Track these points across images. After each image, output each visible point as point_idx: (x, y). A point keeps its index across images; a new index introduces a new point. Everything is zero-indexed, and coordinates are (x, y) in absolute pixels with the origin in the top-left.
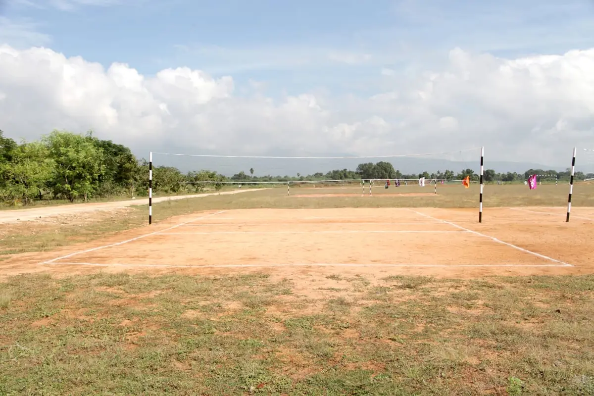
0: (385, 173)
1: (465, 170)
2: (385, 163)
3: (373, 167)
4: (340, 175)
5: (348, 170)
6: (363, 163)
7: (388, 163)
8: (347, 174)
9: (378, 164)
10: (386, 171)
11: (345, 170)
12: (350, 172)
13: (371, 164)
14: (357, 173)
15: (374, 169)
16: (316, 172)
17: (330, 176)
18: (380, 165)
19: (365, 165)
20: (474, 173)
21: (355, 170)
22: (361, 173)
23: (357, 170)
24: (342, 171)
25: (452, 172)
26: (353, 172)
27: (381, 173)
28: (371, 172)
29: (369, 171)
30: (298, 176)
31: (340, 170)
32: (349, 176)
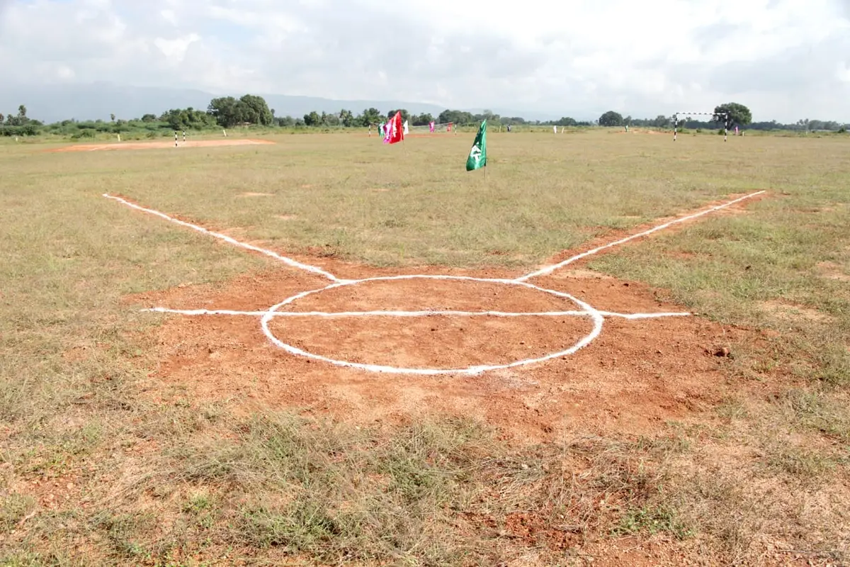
0: (254, 113)
1: (368, 110)
2: (254, 97)
3: (235, 104)
4: (183, 117)
5: (195, 110)
6: (219, 97)
7: (258, 98)
8: (193, 116)
9: (242, 99)
10: (256, 111)
11: (190, 109)
12: (198, 113)
13: (231, 99)
14: (209, 114)
15: (237, 106)
16: (145, 114)
17: (167, 118)
18: (247, 100)
19: (222, 100)
20: (380, 114)
21: (205, 110)
22: (216, 114)
23: (209, 107)
24: (185, 111)
25: (350, 112)
26: (203, 113)
27: (249, 113)
28: (232, 112)
29: (229, 110)
30: (113, 119)
31: (182, 109)
32: (196, 118)
